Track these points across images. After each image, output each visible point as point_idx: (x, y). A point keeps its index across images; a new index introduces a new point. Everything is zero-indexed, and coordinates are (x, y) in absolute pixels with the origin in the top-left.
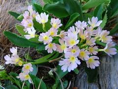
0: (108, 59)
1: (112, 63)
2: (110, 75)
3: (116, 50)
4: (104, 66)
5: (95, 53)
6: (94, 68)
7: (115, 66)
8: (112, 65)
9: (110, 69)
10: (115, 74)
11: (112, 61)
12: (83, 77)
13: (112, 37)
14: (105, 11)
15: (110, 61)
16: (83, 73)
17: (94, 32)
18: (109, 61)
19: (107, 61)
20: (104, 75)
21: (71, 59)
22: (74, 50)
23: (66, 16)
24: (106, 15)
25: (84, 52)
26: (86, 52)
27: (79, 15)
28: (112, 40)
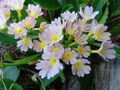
0: (108, 65)
1: (112, 71)
2: (109, 86)
3: (115, 52)
4: (102, 74)
5: (87, 55)
6: (83, 76)
7: (116, 75)
8: (112, 74)
9: (109, 78)
10: (116, 86)
11: (113, 68)
12: (75, 85)
13: (110, 34)
14: (107, 4)
15: (110, 68)
16: (76, 80)
17: (88, 27)
18: (108, 68)
19: (106, 68)
20: (102, 85)
21: (51, 61)
22: (56, 49)
23: (57, 9)
24: (107, 9)
25: (70, 53)
26: (73, 54)
27: (72, 7)
28: (110, 39)
